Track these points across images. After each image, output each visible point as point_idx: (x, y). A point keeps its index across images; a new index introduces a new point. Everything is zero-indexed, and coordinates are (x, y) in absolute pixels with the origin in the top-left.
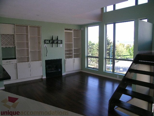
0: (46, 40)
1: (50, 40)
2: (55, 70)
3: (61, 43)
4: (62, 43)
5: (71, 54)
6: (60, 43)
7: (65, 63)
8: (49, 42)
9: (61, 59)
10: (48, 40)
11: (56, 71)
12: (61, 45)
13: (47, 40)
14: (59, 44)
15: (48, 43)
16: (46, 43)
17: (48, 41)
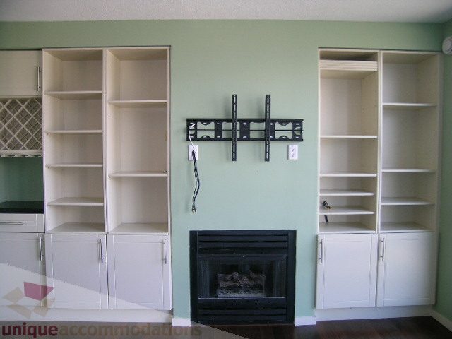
0: (195, 121)
1: (221, 121)
2: (256, 287)
3: (294, 135)
4: (301, 140)
5: (367, 203)
6: (287, 139)
7: (315, 258)
8: (218, 130)
9: (294, 232)
10: (208, 121)
11: (259, 295)
12: (294, 148)
13: (203, 121)
14: (283, 145)
15: (208, 139)
16: (195, 135)
17: (212, 126)
